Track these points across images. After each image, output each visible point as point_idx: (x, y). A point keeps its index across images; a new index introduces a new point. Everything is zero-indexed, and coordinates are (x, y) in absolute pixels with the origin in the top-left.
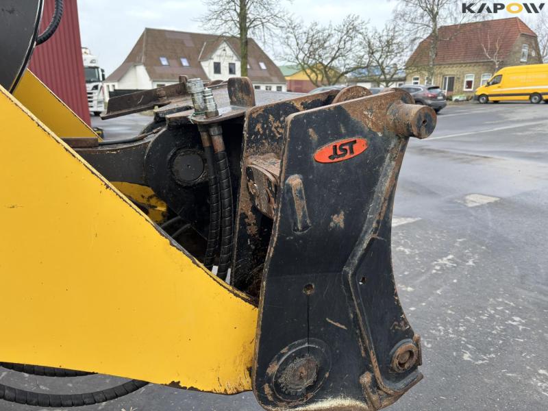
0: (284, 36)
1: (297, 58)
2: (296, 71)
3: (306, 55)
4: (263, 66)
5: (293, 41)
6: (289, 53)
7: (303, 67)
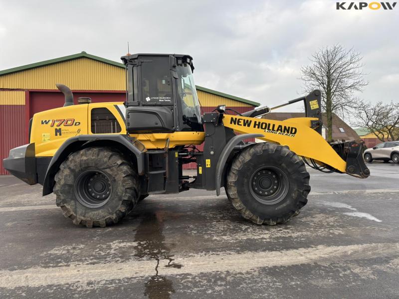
0: (357, 112)
1: (367, 125)
2: (367, 133)
3: (374, 122)
4: (342, 130)
5: (364, 115)
6: (362, 122)
7: (372, 130)
